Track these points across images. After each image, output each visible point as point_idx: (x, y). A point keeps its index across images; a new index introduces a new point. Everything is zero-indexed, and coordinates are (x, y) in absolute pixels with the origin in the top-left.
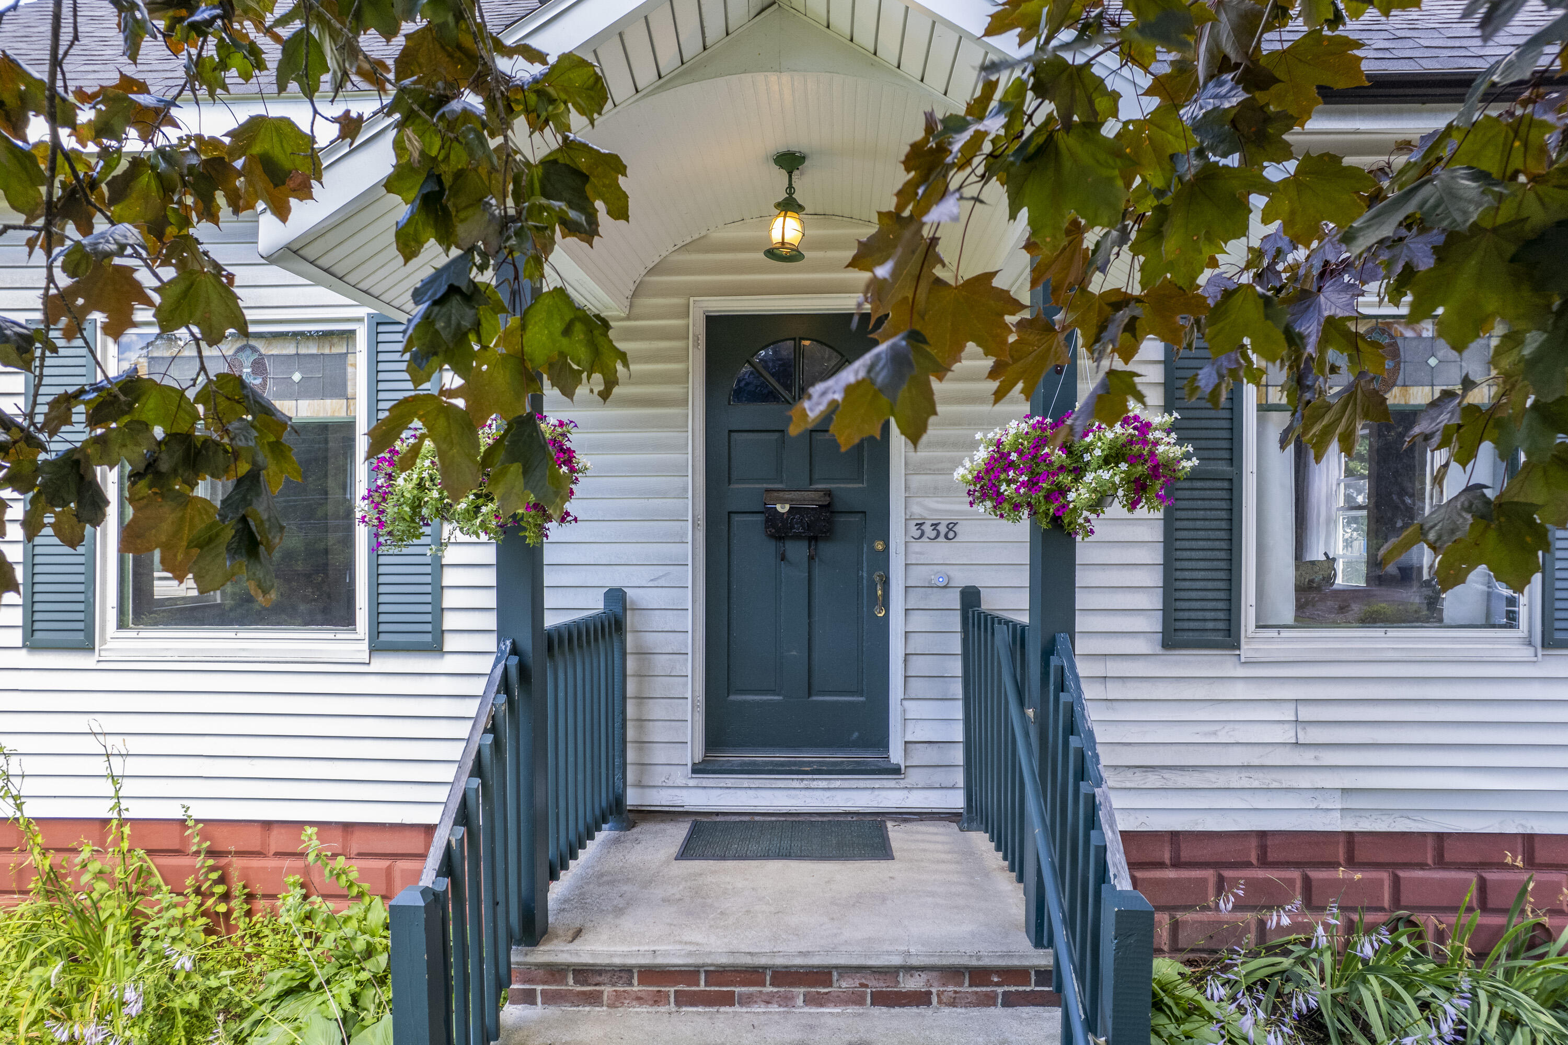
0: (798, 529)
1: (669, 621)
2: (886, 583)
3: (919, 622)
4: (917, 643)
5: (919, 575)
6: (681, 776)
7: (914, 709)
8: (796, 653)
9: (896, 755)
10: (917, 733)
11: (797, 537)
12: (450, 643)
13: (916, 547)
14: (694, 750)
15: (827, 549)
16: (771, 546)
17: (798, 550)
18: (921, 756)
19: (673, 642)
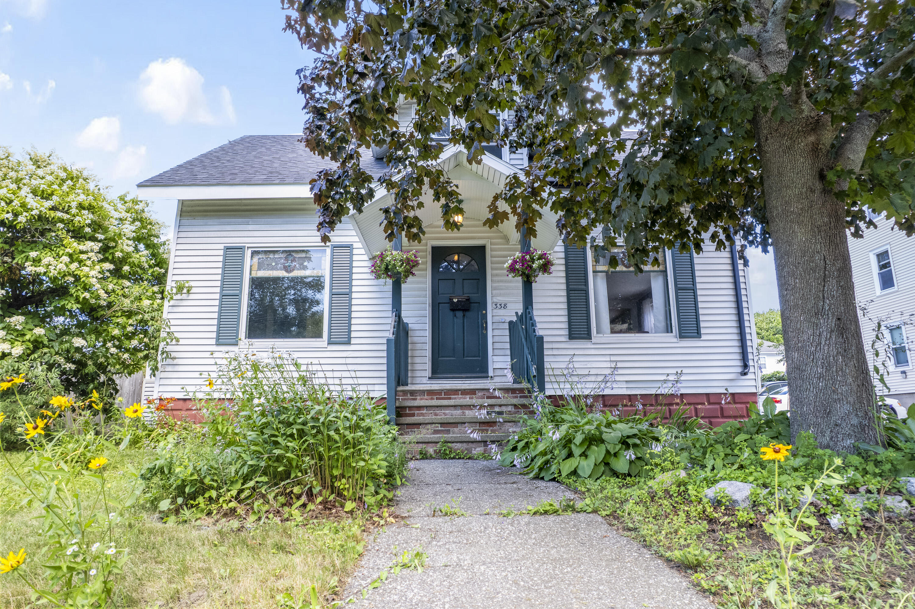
0: (460, 307)
1: (422, 333)
2: (486, 323)
3: (497, 332)
4: (497, 339)
5: (496, 319)
6: (425, 380)
7: (496, 358)
8: (459, 345)
9: (491, 373)
10: (497, 366)
11: (459, 310)
12: (353, 341)
13: (495, 311)
14: (428, 373)
15: (467, 314)
16: (452, 313)
17: (460, 314)
18: (498, 373)
19: (423, 340)
